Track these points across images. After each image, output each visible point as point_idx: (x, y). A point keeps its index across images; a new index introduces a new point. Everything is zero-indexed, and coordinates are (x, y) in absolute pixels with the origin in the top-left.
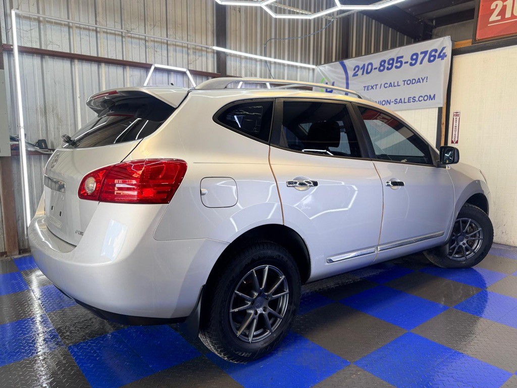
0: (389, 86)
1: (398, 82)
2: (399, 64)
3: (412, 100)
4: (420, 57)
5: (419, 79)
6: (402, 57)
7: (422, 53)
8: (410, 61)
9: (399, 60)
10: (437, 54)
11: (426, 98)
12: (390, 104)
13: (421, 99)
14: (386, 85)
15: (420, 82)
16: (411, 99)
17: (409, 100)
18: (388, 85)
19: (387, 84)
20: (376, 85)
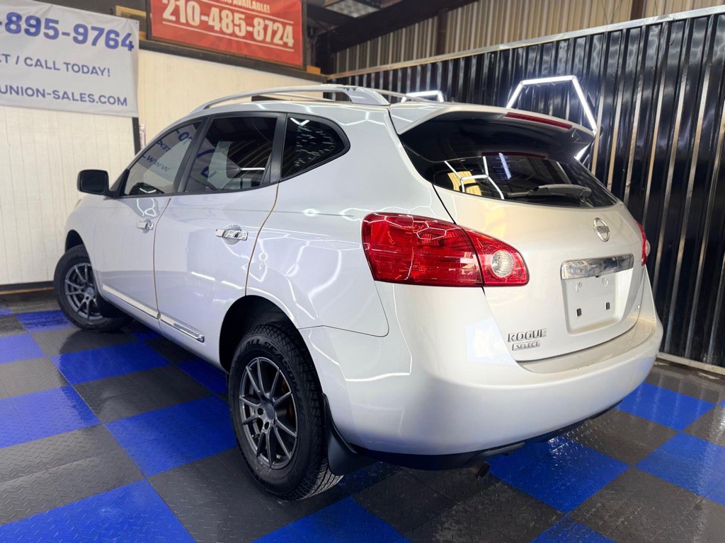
0: (36, 65)
1: (54, 62)
2: (51, 32)
3: (87, 99)
4: (92, 35)
5: (94, 68)
6: (57, 22)
7: (93, 28)
8: (73, 34)
9: (51, 24)
10: (120, 39)
11: (112, 100)
12: (44, 96)
13: (103, 99)
14: (29, 62)
15: (96, 73)
16: (86, 96)
17: (81, 97)
18: (34, 62)
19: (31, 60)
20: (6, 56)
